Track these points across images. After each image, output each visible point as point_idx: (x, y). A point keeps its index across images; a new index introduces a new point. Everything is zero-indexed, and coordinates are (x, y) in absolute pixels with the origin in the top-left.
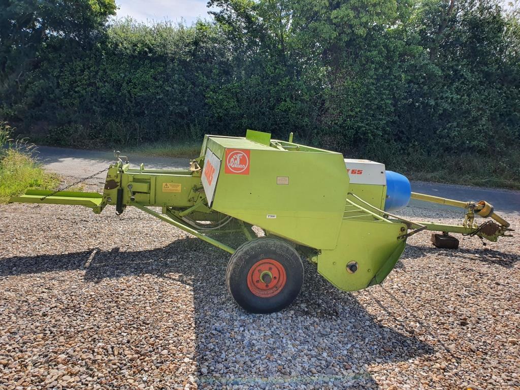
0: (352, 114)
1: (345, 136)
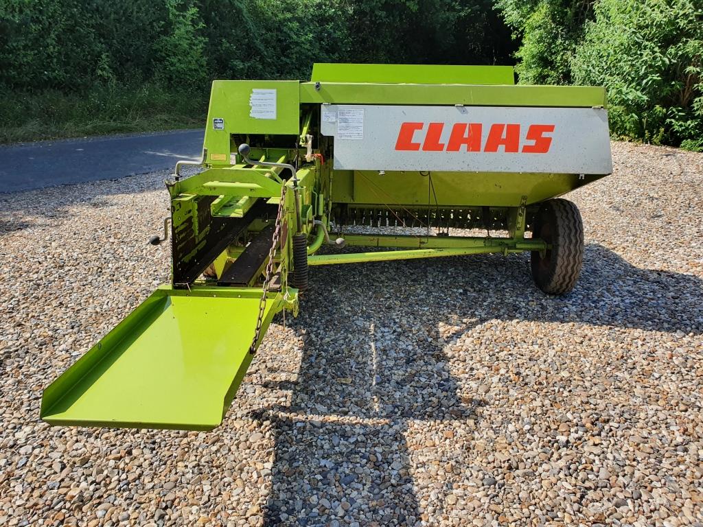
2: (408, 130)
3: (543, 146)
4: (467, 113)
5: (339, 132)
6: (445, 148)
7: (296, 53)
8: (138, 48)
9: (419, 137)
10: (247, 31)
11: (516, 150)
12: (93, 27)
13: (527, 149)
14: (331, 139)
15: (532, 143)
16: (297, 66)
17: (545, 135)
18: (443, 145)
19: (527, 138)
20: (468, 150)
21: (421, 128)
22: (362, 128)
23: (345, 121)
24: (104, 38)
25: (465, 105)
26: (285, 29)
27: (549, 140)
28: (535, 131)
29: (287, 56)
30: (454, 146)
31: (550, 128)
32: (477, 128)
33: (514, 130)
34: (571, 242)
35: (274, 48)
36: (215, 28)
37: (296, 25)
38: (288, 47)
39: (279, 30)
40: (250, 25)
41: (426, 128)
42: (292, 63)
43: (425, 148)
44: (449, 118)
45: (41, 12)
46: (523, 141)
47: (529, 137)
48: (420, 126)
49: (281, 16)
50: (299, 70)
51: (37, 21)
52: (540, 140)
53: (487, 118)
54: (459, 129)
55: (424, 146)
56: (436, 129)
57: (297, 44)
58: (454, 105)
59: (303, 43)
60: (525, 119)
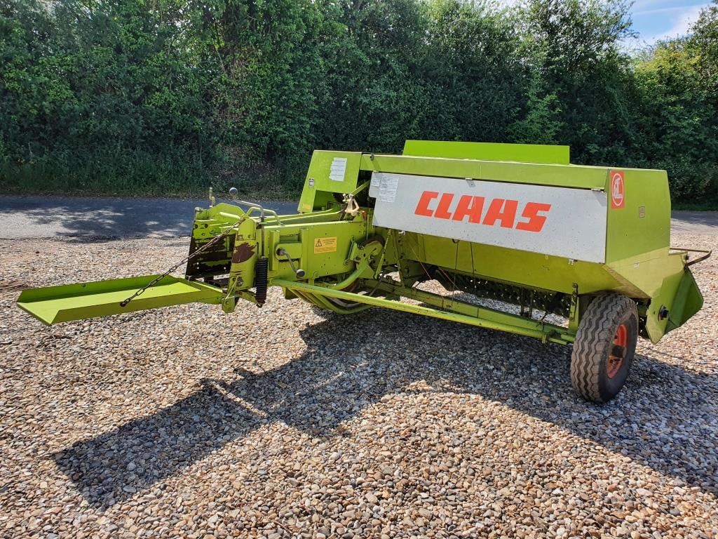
0: (263, 113)
1: (256, 146)
2: (427, 197)
3: (536, 224)
4: (475, 186)
5: (380, 195)
6: (452, 216)
7: (672, 138)
8: (491, 131)
9: (434, 205)
10: (615, 117)
11: (511, 226)
12: (453, 114)
13: (522, 226)
14: (374, 200)
15: (527, 220)
16: (672, 152)
17: (540, 213)
18: (450, 214)
19: (523, 215)
20: (470, 221)
21: (436, 197)
22: (395, 193)
23: (385, 186)
24: (461, 123)
25: (474, 179)
26: (664, 113)
27: (543, 219)
28: (532, 209)
29: (661, 142)
30: (458, 216)
31: (546, 207)
32: (480, 201)
33: (512, 205)
34: (586, 338)
35: (647, 133)
36: (578, 113)
37: (680, 108)
38: (664, 132)
39: (658, 114)
40: (622, 109)
41: (440, 197)
42: (666, 149)
43: (436, 216)
44: (459, 189)
45: (413, 103)
46: (519, 218)
47: (525, 214)
48: (435, 195)
49: (660, 99)
50: (673, 156)
51: (409, 110)
52: (535, 218)
53: (489, 192)
54: (465, 200)
55: (436, 213)
56: (447, 199)
57: (677, 129)
58: (464, 179)
59: (684, 127)
60: (524, 196)
